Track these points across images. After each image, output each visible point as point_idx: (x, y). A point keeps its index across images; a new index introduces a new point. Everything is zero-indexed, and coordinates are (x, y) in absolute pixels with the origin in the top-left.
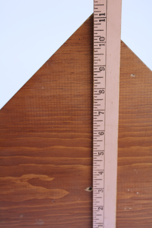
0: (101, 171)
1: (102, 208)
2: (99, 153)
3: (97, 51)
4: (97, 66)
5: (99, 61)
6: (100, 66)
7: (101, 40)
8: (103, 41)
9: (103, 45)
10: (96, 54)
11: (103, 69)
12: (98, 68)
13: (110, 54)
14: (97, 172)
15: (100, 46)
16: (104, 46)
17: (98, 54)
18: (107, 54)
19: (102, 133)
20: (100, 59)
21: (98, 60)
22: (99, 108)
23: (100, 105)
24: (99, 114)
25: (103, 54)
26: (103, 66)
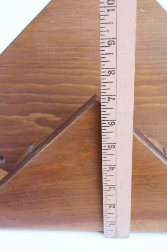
0: (112, 167)
1: (114, 206)
2: (109, 146)
3: (105, 19)
4: (105, 39)
5: (107, 33)
6: (109, 39)
7: (109, 4)
8: (113, 5)
9: (113, 10)
10: (103, 23)
11: (113, 43)
12: (106, 41)
13: (122, 23)
14: (108, 167)
15: (108, 12)
16: (113, 12)
17: (106, 23)
18: (118, 23)
19: (113, 123)
20: (108, 30)
21: (105, 31)
22: (108, 92)
23: (110, 89)
24: (109, 100)
25: (112, 23)
26: (113, 39)
